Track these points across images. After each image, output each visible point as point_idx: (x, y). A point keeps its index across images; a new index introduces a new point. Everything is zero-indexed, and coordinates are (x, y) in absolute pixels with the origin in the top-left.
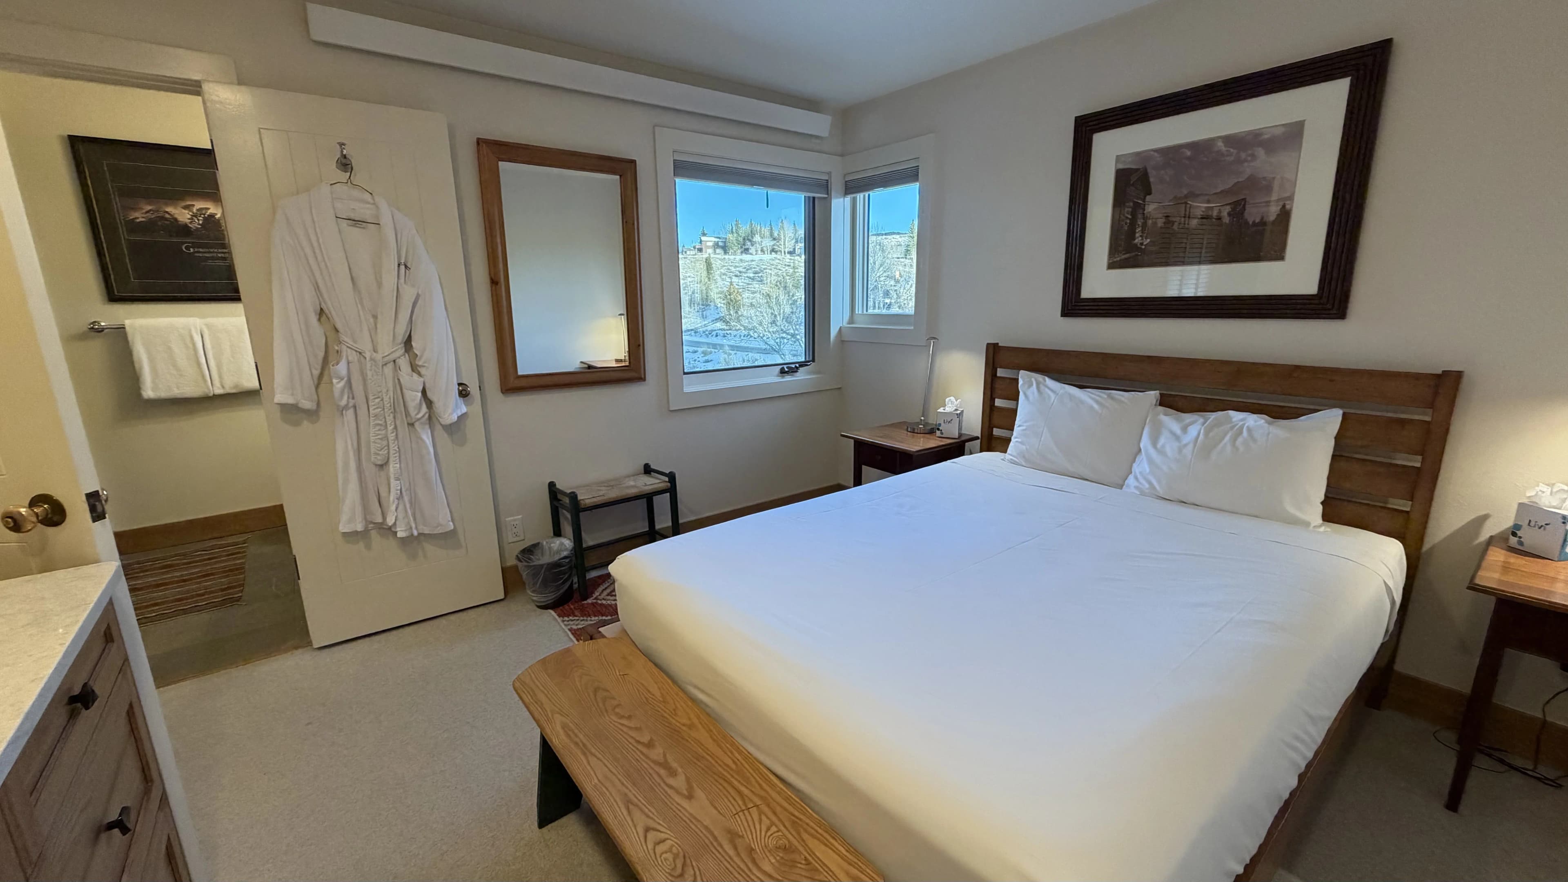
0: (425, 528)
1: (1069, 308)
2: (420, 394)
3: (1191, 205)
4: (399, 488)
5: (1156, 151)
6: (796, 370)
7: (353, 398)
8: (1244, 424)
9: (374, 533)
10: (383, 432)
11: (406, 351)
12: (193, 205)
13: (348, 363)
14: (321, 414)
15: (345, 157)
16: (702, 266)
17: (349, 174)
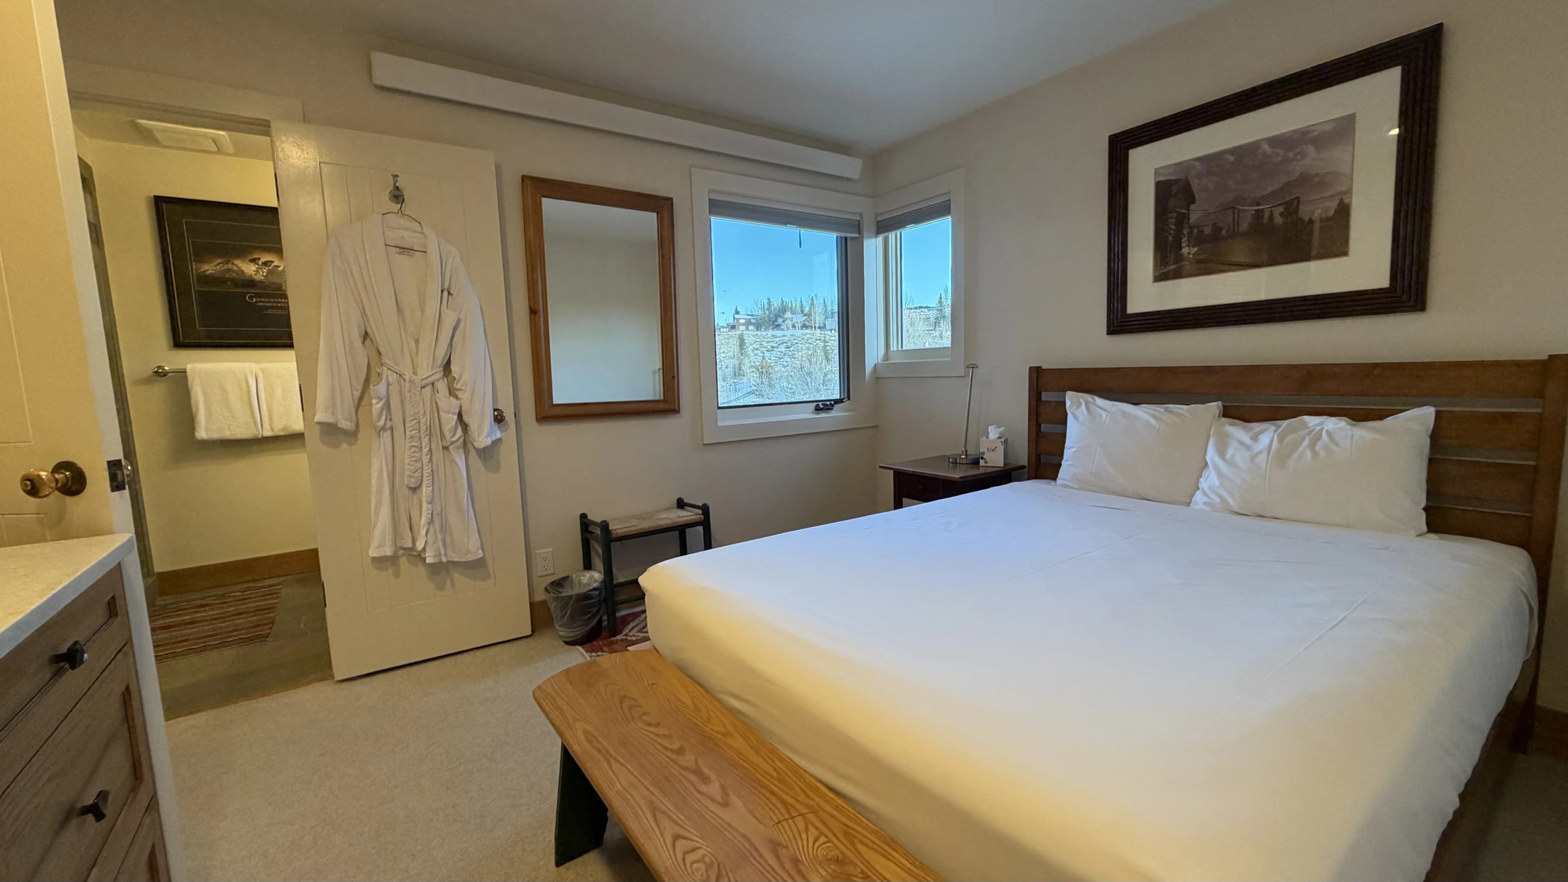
0: (454, 555)
1: (1115, 325)
2: (456, 417)
3: (1239, 209)
4: (430, 512)
5: (1198, 159)
6: (831, 407)
7: (391, 420)
8: (1322, 430)
9: (403, 561)
10: (418, 454)
11: (444, 375)
12: (259, 259)
13: (388, 385)
14: (360, 435)
15: (397, 188)
16: (735, 342)
17: (400, 205)
